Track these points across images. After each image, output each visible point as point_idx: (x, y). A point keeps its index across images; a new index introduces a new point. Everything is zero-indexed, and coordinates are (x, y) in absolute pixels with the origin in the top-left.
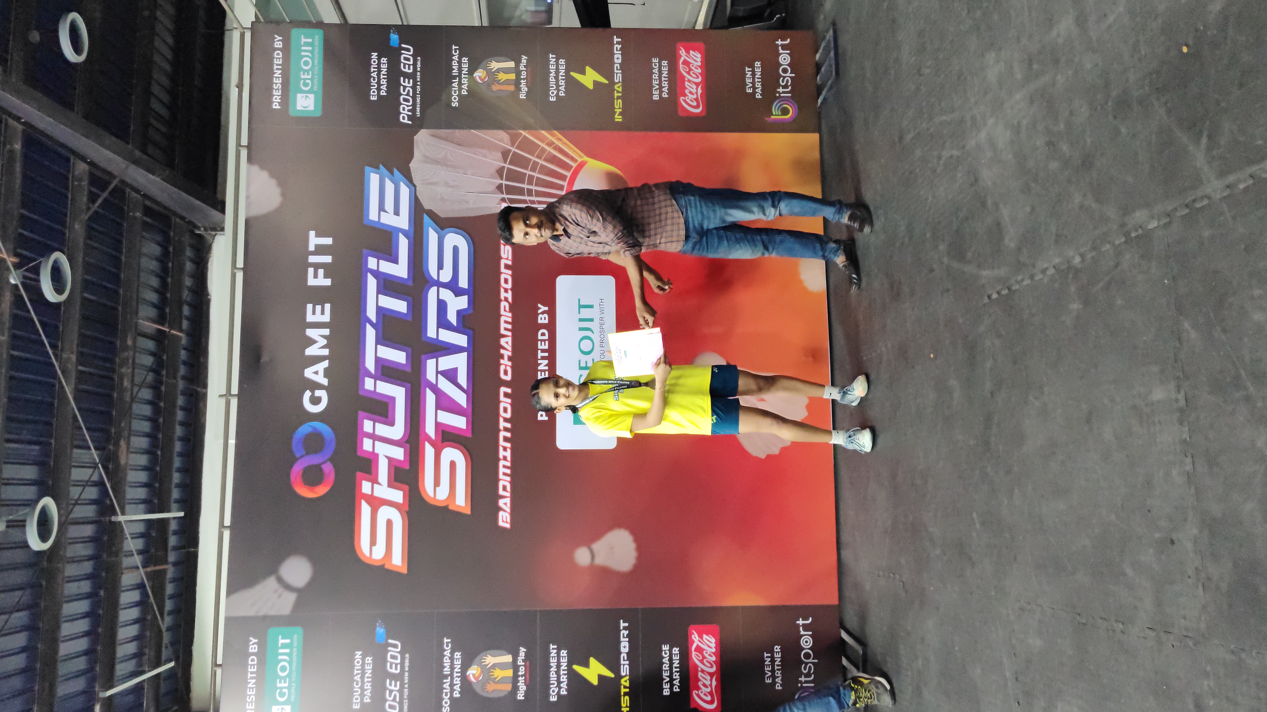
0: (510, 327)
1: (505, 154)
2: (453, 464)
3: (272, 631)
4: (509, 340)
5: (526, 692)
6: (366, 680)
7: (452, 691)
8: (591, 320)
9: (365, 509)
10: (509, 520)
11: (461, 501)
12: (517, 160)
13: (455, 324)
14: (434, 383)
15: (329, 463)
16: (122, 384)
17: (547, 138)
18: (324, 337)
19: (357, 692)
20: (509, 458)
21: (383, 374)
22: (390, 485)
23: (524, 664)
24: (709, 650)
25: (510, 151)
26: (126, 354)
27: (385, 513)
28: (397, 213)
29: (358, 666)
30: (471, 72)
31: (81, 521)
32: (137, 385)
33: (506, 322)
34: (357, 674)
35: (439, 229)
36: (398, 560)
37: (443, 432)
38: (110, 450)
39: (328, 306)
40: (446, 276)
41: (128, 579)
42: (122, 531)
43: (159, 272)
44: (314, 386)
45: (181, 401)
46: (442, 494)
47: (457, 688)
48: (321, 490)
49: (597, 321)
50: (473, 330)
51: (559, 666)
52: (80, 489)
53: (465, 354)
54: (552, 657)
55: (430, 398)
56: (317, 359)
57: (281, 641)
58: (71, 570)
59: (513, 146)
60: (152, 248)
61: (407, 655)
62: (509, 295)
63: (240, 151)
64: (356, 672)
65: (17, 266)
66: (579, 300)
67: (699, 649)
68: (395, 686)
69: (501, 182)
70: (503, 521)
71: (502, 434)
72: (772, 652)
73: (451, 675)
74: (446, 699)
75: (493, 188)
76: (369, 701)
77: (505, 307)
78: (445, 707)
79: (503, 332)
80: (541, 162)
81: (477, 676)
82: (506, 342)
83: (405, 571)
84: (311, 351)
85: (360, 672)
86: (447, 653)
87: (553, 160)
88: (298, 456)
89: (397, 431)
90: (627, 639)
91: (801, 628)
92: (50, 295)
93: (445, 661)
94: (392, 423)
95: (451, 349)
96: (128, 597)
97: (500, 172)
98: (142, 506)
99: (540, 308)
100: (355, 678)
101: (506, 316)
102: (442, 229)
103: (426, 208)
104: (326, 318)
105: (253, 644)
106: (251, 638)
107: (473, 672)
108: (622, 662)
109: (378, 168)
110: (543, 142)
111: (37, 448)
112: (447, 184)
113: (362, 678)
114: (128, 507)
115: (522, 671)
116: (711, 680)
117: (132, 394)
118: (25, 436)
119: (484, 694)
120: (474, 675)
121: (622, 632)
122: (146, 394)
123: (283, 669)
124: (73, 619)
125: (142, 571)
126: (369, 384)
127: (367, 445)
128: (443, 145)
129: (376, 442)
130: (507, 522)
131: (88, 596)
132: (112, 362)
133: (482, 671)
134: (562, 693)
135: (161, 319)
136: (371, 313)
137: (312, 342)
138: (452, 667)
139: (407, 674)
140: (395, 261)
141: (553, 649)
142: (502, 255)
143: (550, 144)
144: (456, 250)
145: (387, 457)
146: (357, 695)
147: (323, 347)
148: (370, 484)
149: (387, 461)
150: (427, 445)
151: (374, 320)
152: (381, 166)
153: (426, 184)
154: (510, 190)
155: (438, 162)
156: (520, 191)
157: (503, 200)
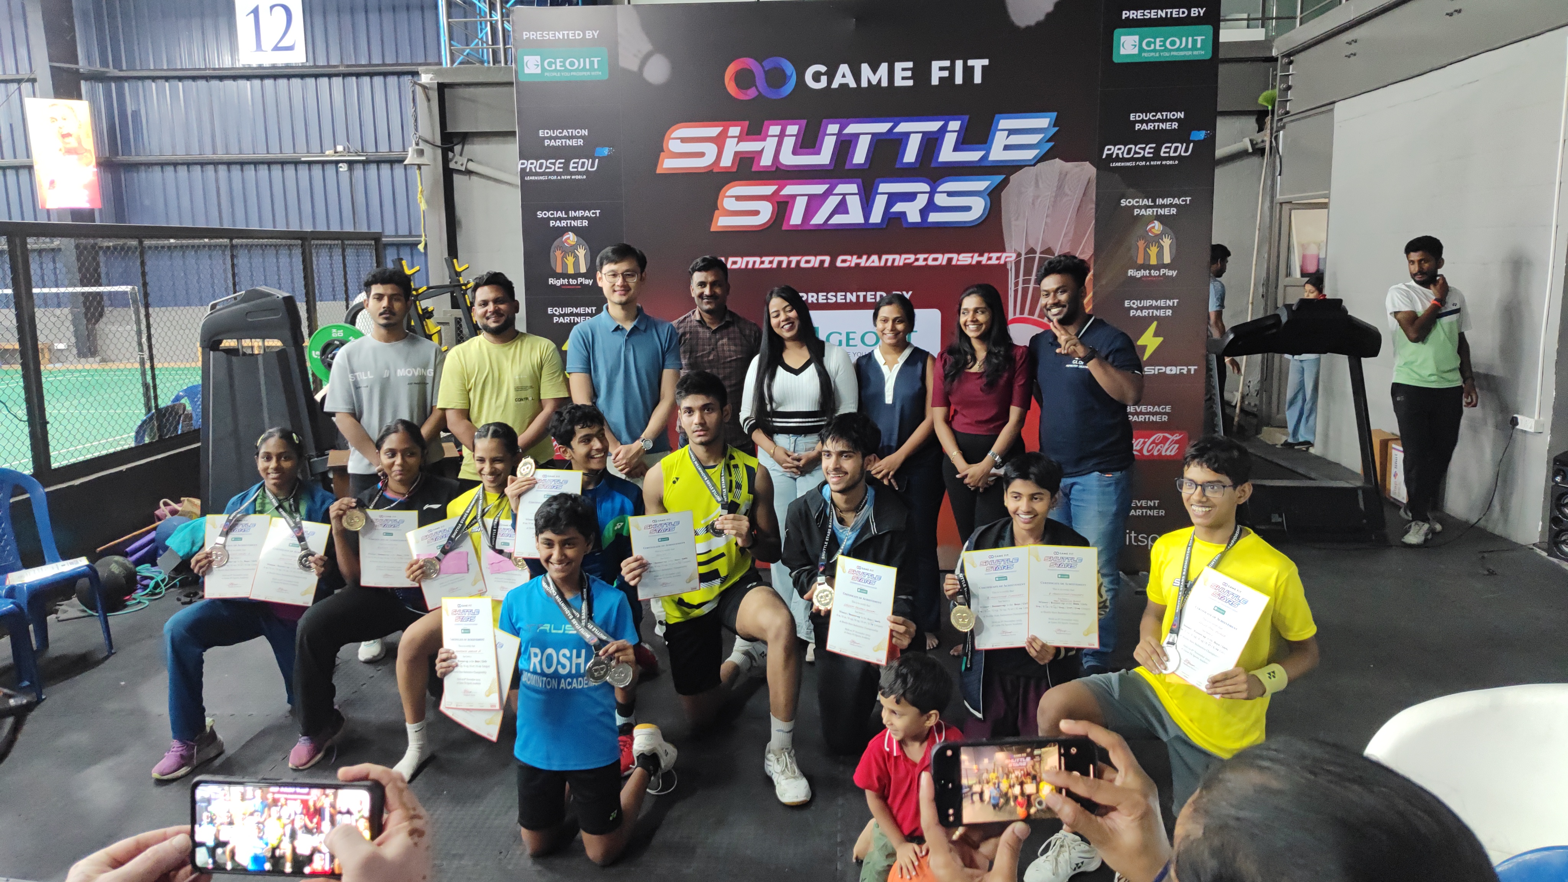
0: (889, 264)
2: (756, 213)
3: (604, 50)
4: (876, 264)
5: (555, 285)
6: (564, 141)
7: (556, 219)
9: (714, 131)
11: (722, 222)
13: (892, 210)
14: (835, 192)
15: (757, 93)
18: (880, 81)
19: (553, 133)
20: (762, 266)
21: (843, 142)
22: (736, 153)
23: (578, 284)
27: (711, 150)
28: (1007, 148)
29: (575, 133)
30: (1160, 218)
33: (894, 260)
34: (568, 132)
35: (989, 190)
36: (668, 164)
37: (787, 203)
39: (910, 83)
40: (941, 200)
44: (831, 75)
46: (728, 203)
47: (558, 224)
48: (731, 88)
50: (886, 228)
53: (862, 221)
54: (584, 310)
55: (819, 189)
56: (857, 76)
57: (596, 60)
61: (585, 177)
62: (921, 263)
64: (570, 131)
68: (559, 168)
69: (1038, 252)
71: (785, 260)
73: (568, 218)
74: (549, 214)
75: (1032, 245)
76: (546, 144)
77: (909, 259)
78: (541, 214)
79: (884, 257)
81: (568, 241)
82: (874, 261)
83: (659, 171)
84: (865, 68)
85: (571, 134)
86: (587, 214)
89: (788, 159)
93: (580, 212)
94: (795, 152)
95: (867, 207)
97: (1048, 251)
100: (565, 131)
101: (900, 260)
102: (989, 195)
103: (1011, 177)
104: (898, 82)
105: (594, 34)
106: (599, 31)
107: (571, 238)
109: (1054, 126)
112: (1036, 197)
113: (565, 137)
119: (552, 249)
120: (569, 238)
123: (572, 63)
126: (833, 128)
127: (775, 130)
128: (1079, 192)
129: (777, 138)
133: (571, 246)
134: (554, 319)
136: (903, 127)
137: (874, 70)
138: (575, 218)
139: (569, 177)
140: (956, 149)
142: (962, 255)
144: (968, 209)
145: (763, 149)
146: (551, 133)
147: (869, 81)
148: (738, 134)
149: (760, 149)
150: (774, 188)
151: (896, 130)
152: (1057, 129)
153: (1037, 175)
154: (1029, 261)
155: (1060, 187)
156: (1028, 272)
157: (1019, 255)
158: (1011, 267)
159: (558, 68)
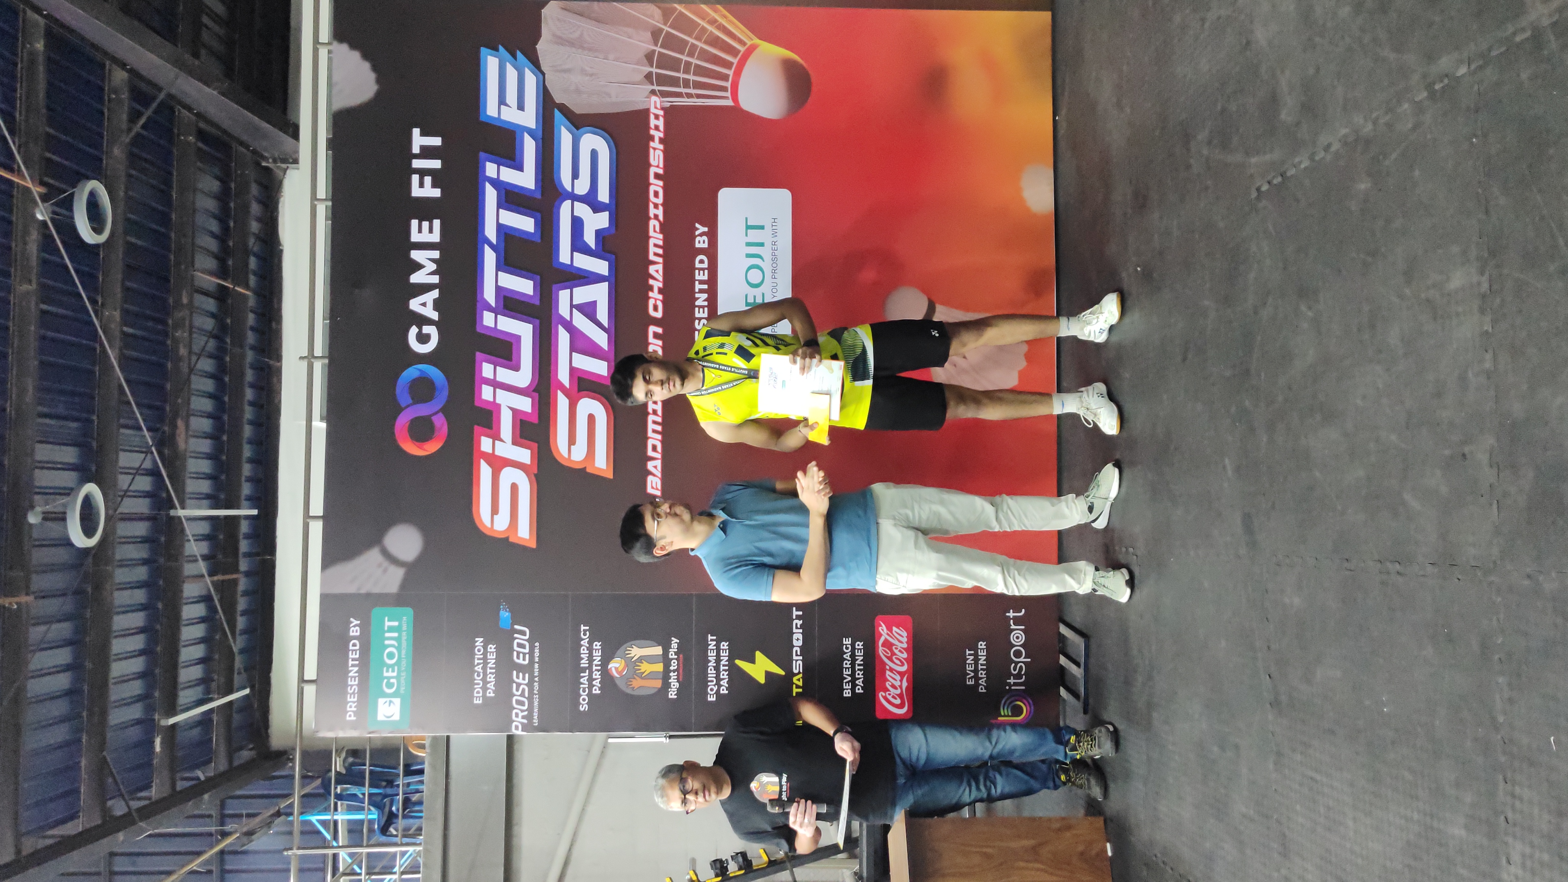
0: (660, 251)
1: (656, 34)
2: (591, 418)
3: (377, 612)
4: (660, 267)
5: (678, 690)
6: (489, 671)
7: (591, 686)
8: (762, 245)
9: (485, 471)
10: (659, 487)
11: (602, 463)
12: (670, 42)
13: (593, 247)
14: (569, 319)
15: (441, 414)
16: (178, 351)
17: (708, 14)
18: (433, 260)
19: (478, 684)
20: (660, 412)
21: (506, 308)
22: (515, 443)
23: (676, 657)
24: (900, 645)
25: (661, 30)
26: (181, 314)
27: (509, 475)
28: (521, 107)
29: (479, 655)
31: (133, 516)
32: (196, 354)
33: (656, 245)
34: (478, 664)
35: (574, 129)
36: (524, 532)
37: (580, 379)
38: (164, 432)
39: (437, 223)
40: (582, 187)
41: (191, 590)
42: (183, 530)
43: (217, 212)
44: (422, 320)
45: (249, 375)
46: (578, 454)
47: (597, 683)
48: (432, 447)
49: (768, 245)
50: (614, 253)
51: (718, 660)
52: (131, 477)
53: (605, 285)
54: (711, 650)
55: (563, 338)
56: (425, 288)
57: (388, 624)
58: (121, 575)
59: (665, 24)
60: (209, 183)
61: (537, 644)
62: (660, 212)
63: (318, 49)
64: (476, 661)
65: (45, 198)
66: (746, 219)
67: (888, 645)
68: (524, 679)
69: (651, 69)
70: (653, 488)
72: (975, 649)
73: (590, 668)
74: (584, 695)
75: (640, 77)
76: (492, 695)
77: (654, 226)
78: (583, 705)
79: (652, 257)
80: (700, 45)
81: (620, 669)
82: (656, 270)
83: (533, 545)
84: (416, 278)
85: (482, 661)
86: (585, 643)
87: (715, 42)
88: (403, 405)
89: (524, 377)
90: (801, 631)
91: (1012, 621)
92: (87, 234)
93: (582, 652)
94: (516, 368)
95: (589, 278)
96: (192, 611)
97: (649, 57)
98: (206, 502)
99: (698, 229)
100: (476, 668)
101: (656, 238)
102: (578, 128)
103: (558, 101)
104: (435, 237)
105: (354, 626)
106: (352, 619)
107: (616, 665)
108: (795, 657)
109: (497, 50)
110: (703, 19)
111: (74, 425)
112: (583, 72)
113: (484, 668)
114: (188, 502)
115: (674, 666)
116: (901, 681)
117: (190, 363)
118: (61, 410)
119: (629, 691)
120: (616, 669)
121: (795, 622)
122: (206, 365)
123: (391, 656)
124: (127, 633)
125: (208, 580)
126: (488, 319)
127: (487, 393)
128: (579, 21)
129: (498, 390)
130: (657, 489)
131: (143, 607)
132: (164, 323)
133: (627, 665)
134: (722, 692)
135: (223, 272)
137: (418, 267)
138: (591, 659)
139: (536, 666)
140: (520, 168)
141: (712, 640)
142: (652, 161)
143: (713, 22)
144: (594, 154)
145: (511, 408)
146: (478, 688)
147: (433, 273)
148: (491, 440)
149: (511, 412)
150: (560, 395)
151: (494, 241)
152: (501, 48)
153: (557, 71)
154: (662, 80)
155: (571, 43)
156: (674, 82)
157: (653, 92)
158: (668, 102)
159: (395, 674)
